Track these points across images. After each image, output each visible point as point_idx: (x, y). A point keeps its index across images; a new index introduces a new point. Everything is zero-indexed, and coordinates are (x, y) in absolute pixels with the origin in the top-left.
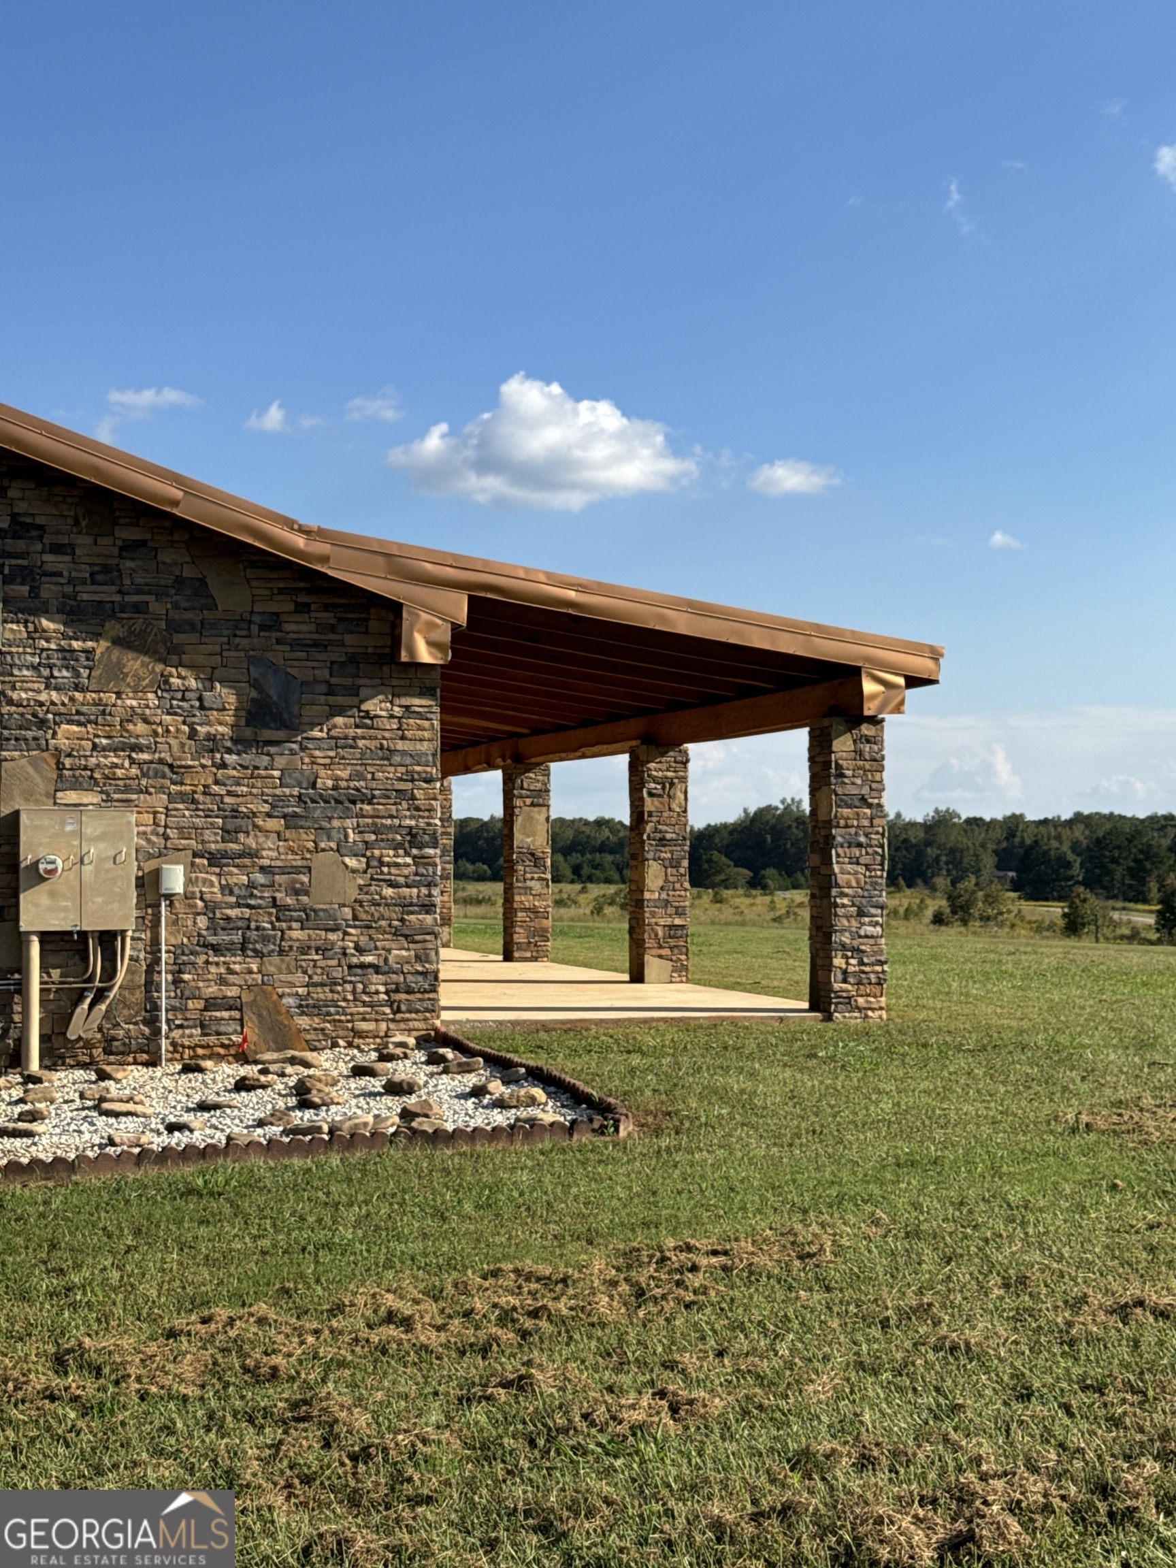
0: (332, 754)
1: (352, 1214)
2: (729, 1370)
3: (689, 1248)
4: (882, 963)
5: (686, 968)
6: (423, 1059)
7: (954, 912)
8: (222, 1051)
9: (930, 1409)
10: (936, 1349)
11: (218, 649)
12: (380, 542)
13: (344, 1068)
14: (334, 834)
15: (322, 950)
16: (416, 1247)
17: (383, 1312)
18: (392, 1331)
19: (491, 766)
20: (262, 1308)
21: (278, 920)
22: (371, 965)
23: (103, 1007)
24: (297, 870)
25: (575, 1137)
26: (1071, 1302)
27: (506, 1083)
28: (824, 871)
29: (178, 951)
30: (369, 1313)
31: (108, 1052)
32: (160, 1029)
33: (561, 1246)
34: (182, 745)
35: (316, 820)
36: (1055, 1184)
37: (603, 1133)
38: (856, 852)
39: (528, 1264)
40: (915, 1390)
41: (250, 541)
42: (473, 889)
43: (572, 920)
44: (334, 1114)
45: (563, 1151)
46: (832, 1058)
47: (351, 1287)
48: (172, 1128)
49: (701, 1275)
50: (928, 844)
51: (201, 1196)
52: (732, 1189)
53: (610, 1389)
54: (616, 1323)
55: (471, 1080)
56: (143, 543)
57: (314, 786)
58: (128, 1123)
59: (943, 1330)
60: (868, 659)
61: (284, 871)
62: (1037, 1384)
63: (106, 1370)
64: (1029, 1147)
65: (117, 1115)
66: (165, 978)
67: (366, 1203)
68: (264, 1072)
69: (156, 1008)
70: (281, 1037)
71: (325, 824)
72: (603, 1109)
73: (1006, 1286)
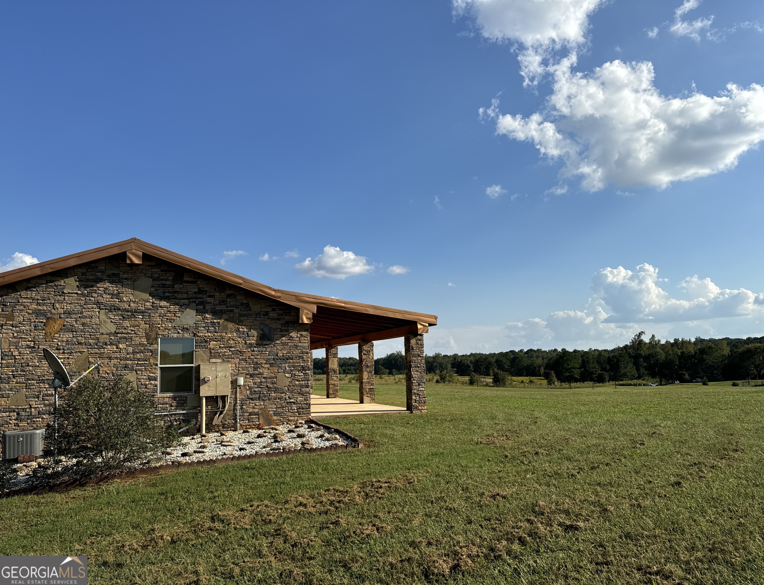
0: (282, 347)
1: (289, 473)
2: (392, 517)
3: (379, 481)
4: (425, 397)
5: (374, 399)
6: (307, 427)
7: (441, 380)
8: (253, 426)
9: (445, 527)
10: (446, 509)
11: (252, 321)
12: (294, 292)
13: (286, 430)
14: (283, 368)
15: (280, 398)
16: (307, 483)
17: (298, 503)
18: (302, 508)
19: (323, 347)
20: (266, 502)
21: (268, 391)
22: (293, 402)
23: (222, 416)
24: (273, 378)
25: (348, 449)
26: (480, 494)
27: (329, 433)
28: (409, 374)
29: (242, 400)
30: (295, 503)
31: (223, 428)
32: (237, 421)
33: (345, 481)
34: (243, 346)
35: (278, 365)
36: (473, 459)
37: (355, 448)
38: (417, 369)
39: (337, 487)
40: (441, 522)
41: (260, 293)
42: (318, 376)
43: (343, 384)
44: (284, 444)
45: (344, 453)
46: (413, 424)
47: (290, 495)
48: (241, 449)
49: (383, 489)
50: (434, 362)
51: (249, 469)
52: (389, 463)
53: (360, 524)
54: (361, 504)
55: (320, 433)
56: (233, 294)
57: (277, 356)
58: (229, 448)
59: (447, 504)
60: (419, 319)
61: (270, 378)
62: (473, 519)
63: (225, 521)
64: (466, 449)
65: (226, 446)
66: (238, 407)
67: (293, 470)
68: (265, 432)
69: (236, 415)
70: (269, 422)
71: (280, 365)
72: (354, 440)
73: (463, 490)
